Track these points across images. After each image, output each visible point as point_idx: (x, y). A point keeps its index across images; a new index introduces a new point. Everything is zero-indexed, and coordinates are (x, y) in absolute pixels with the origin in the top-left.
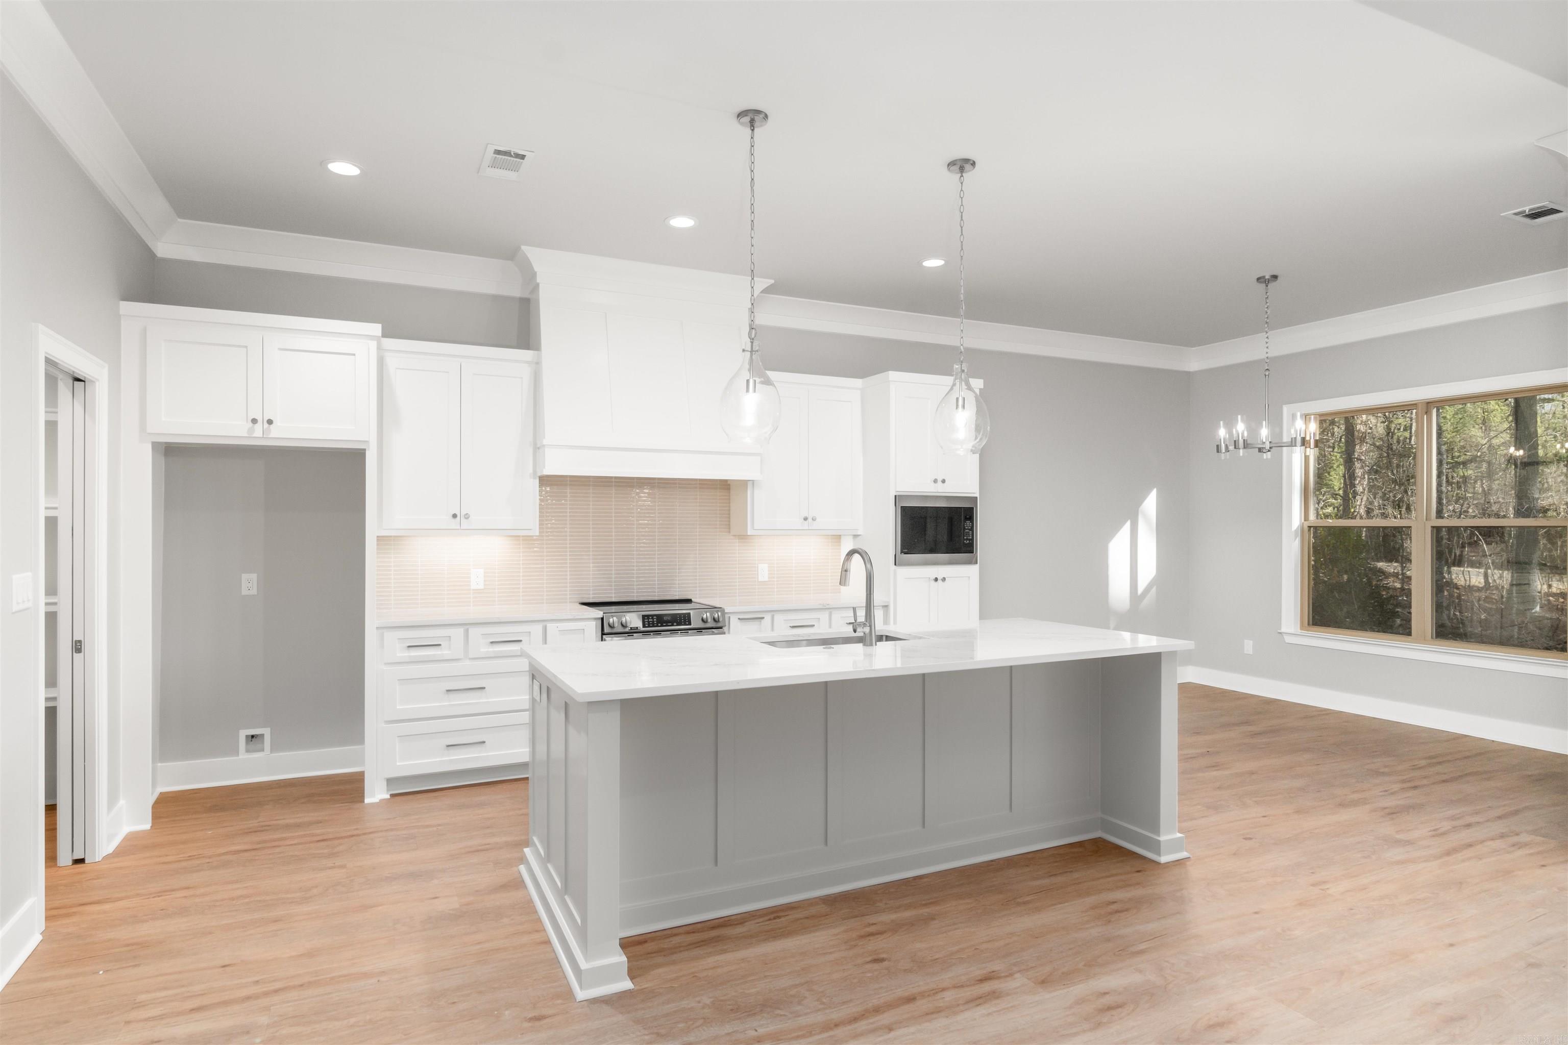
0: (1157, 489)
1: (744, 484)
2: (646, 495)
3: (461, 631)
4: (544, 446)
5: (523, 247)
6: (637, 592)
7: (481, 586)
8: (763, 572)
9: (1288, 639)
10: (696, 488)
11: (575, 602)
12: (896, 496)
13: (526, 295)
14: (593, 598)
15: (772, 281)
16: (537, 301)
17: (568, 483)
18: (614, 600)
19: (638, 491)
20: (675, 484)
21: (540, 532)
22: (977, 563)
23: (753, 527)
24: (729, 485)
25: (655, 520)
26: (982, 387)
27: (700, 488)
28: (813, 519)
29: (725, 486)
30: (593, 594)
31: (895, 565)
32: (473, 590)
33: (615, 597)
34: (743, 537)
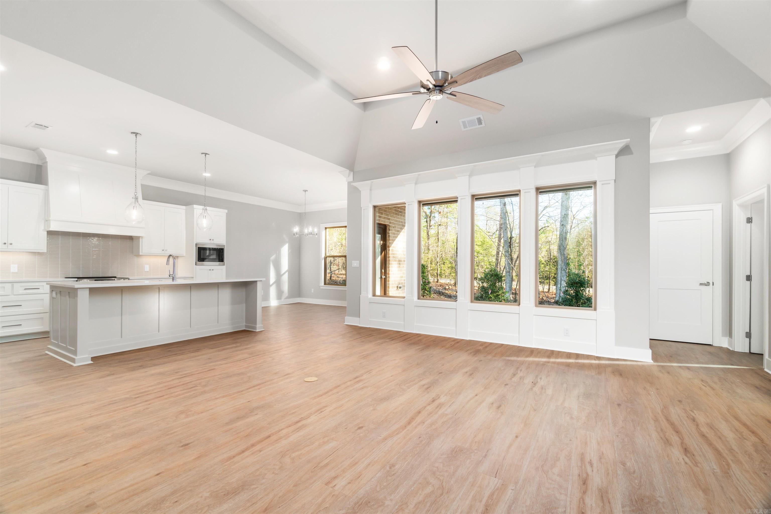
0: (288, 244)
1: (138, 238)
2: (96, 240)
3: (10, 285)
4: (50, 220)
5: (40, 148)
6: (92, 274)
7: (16, 271)
8: (147, 268)
9: (321, 288)
10: (119, 238)
11: (63, 277)
12: (196, 244)
13: (40, 164)
14: (71, 276)
15: (150, 172)
16: (46, 168)
17: (60, 234)
18: (81, 277)
19: (92, 238)
20: (109, 236)
21: (47, 251)
22: (225, 265)
23: (142, 252)
24: (133, 238)
25: (100, 249)
26: (227, 212)
27: (120, 238)
28: (166, 250)
29: (131, 238)
30: (71, 274)
31: (196, 265)
32: (12, 272)
33: (82, 276)
34: (138, 255)
